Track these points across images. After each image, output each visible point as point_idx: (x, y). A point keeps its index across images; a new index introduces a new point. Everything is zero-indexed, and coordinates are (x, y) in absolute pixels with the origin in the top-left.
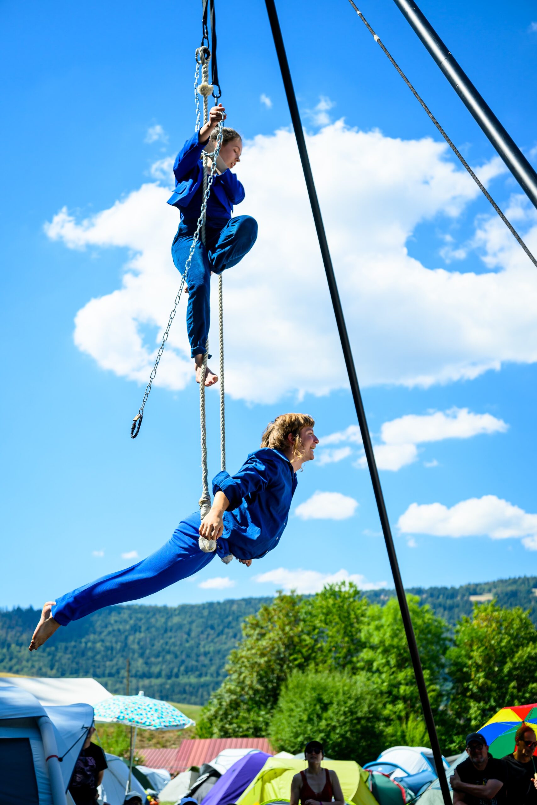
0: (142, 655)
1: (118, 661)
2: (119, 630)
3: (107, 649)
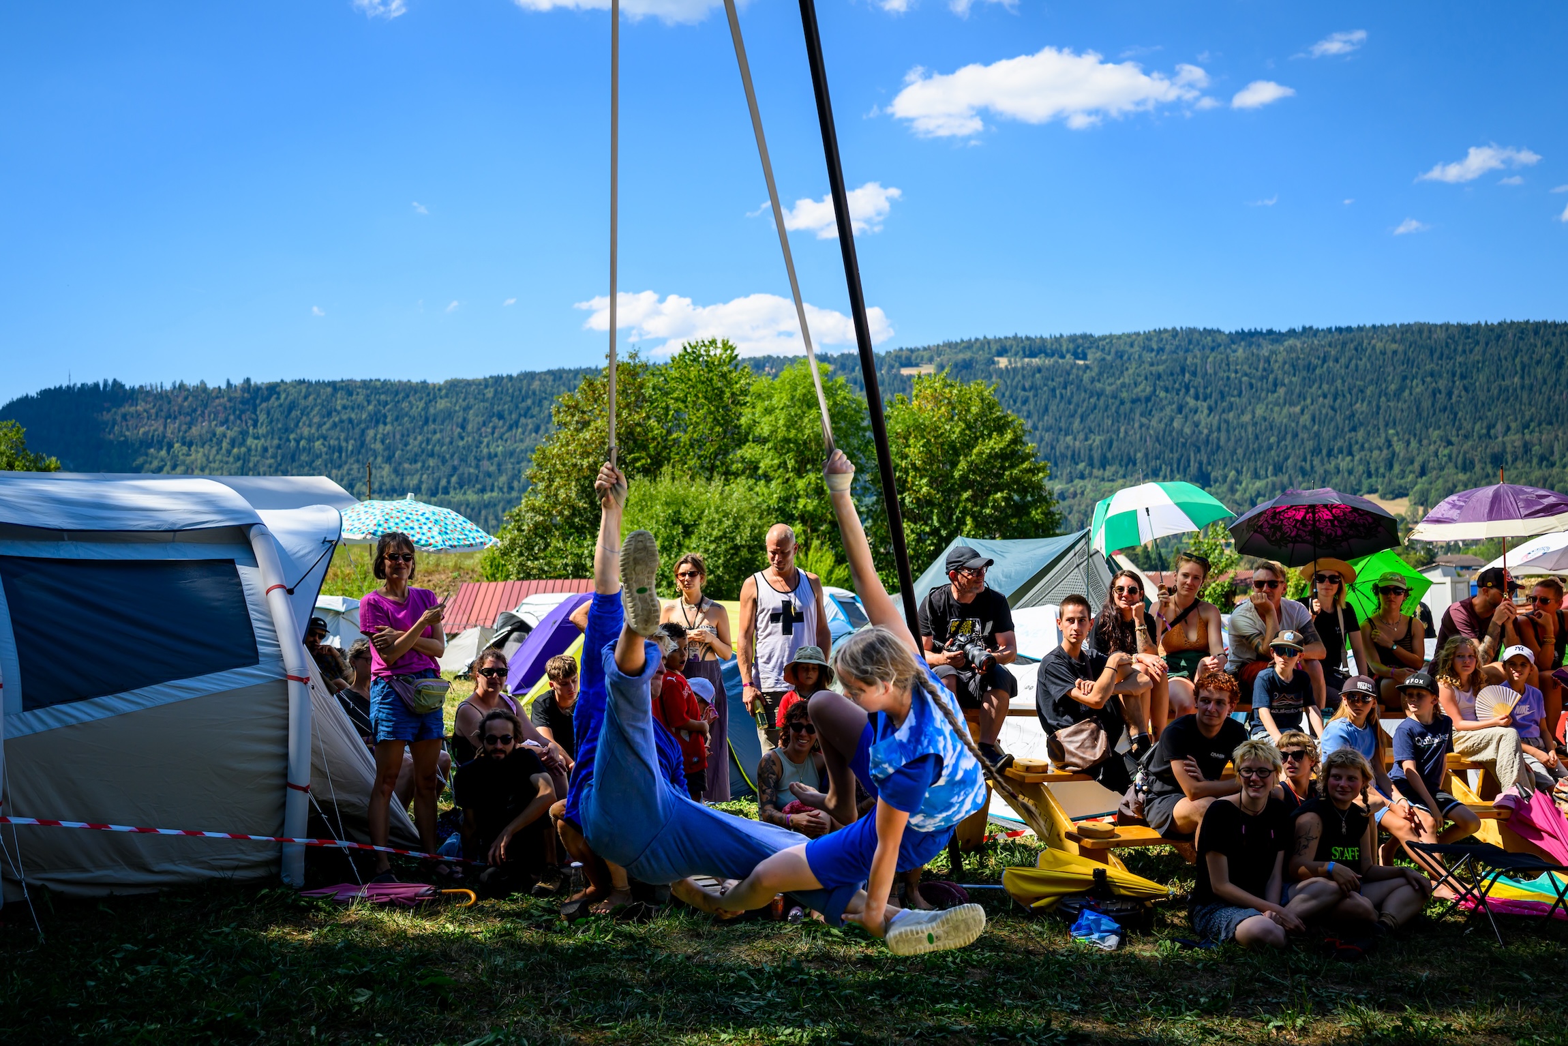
0: (389, 460)
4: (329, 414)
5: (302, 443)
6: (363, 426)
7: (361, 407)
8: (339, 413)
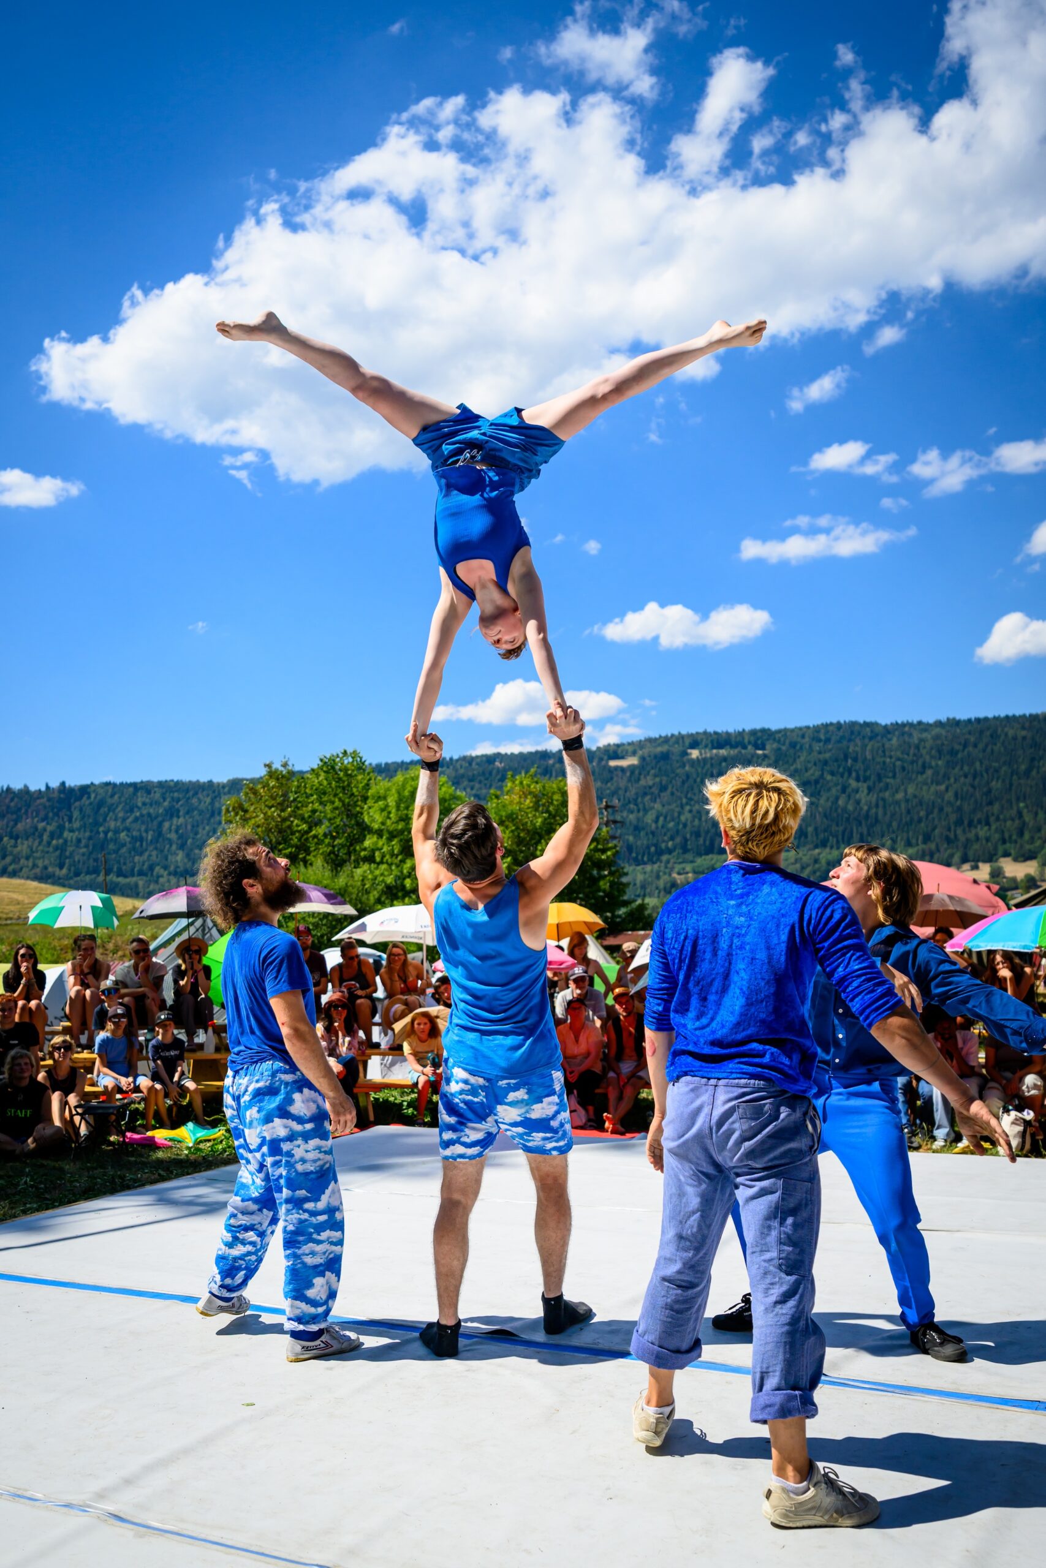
0: (182, 847)
1: (150, 856)
2: (149, 815)
3: (134, 839)
4: (131, 811)
5: (110, 835)
6: (160, 819)
7: (158, 803)
8: (139, 808)
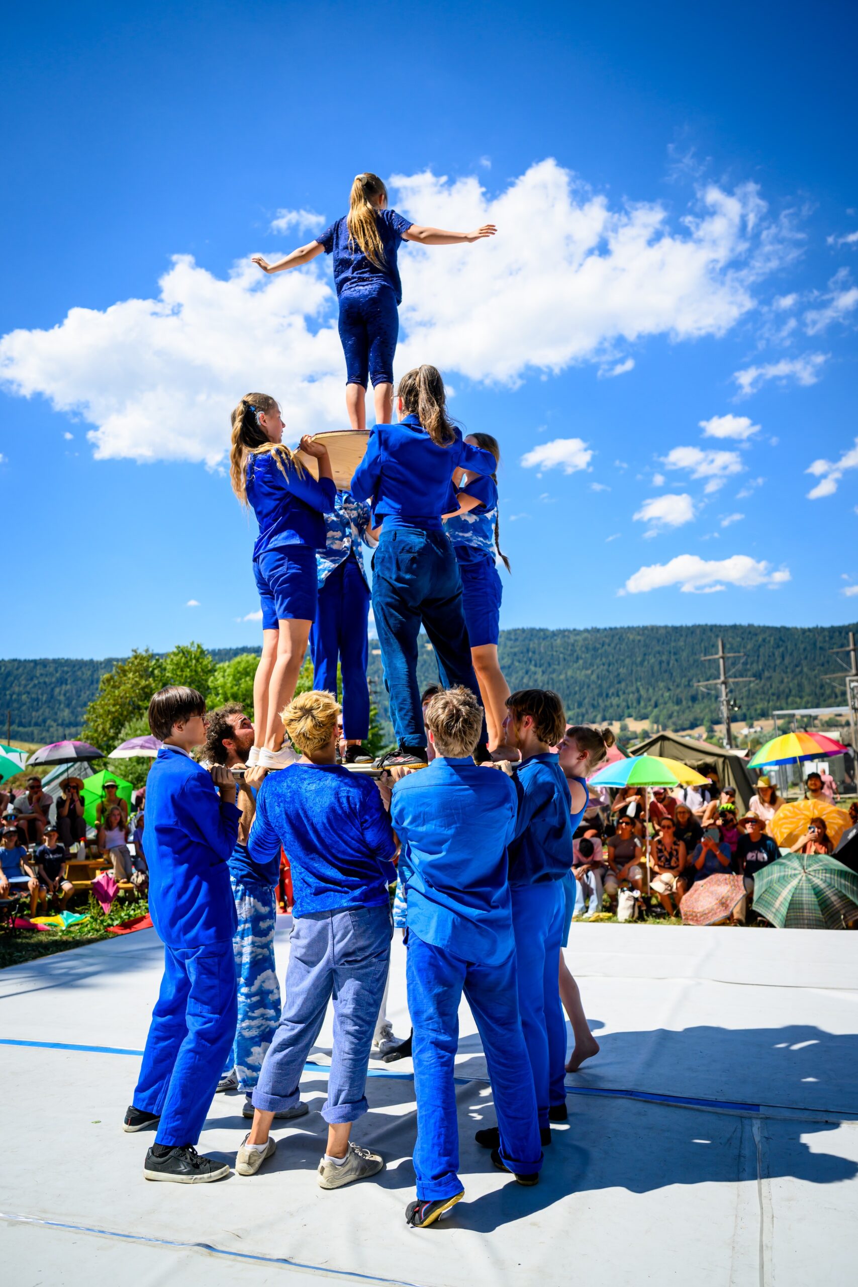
0: (68, 706)
1: (44, 712)
2: (45, 683)
3: (33, 700)
4: (32, 679)
5: (14, 697)
6: (53, 686)
7: (52, 675)
8: (37, 678)
